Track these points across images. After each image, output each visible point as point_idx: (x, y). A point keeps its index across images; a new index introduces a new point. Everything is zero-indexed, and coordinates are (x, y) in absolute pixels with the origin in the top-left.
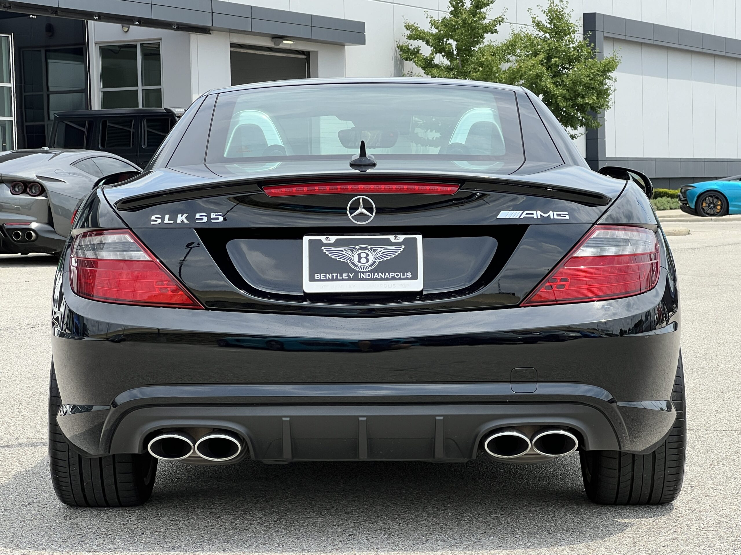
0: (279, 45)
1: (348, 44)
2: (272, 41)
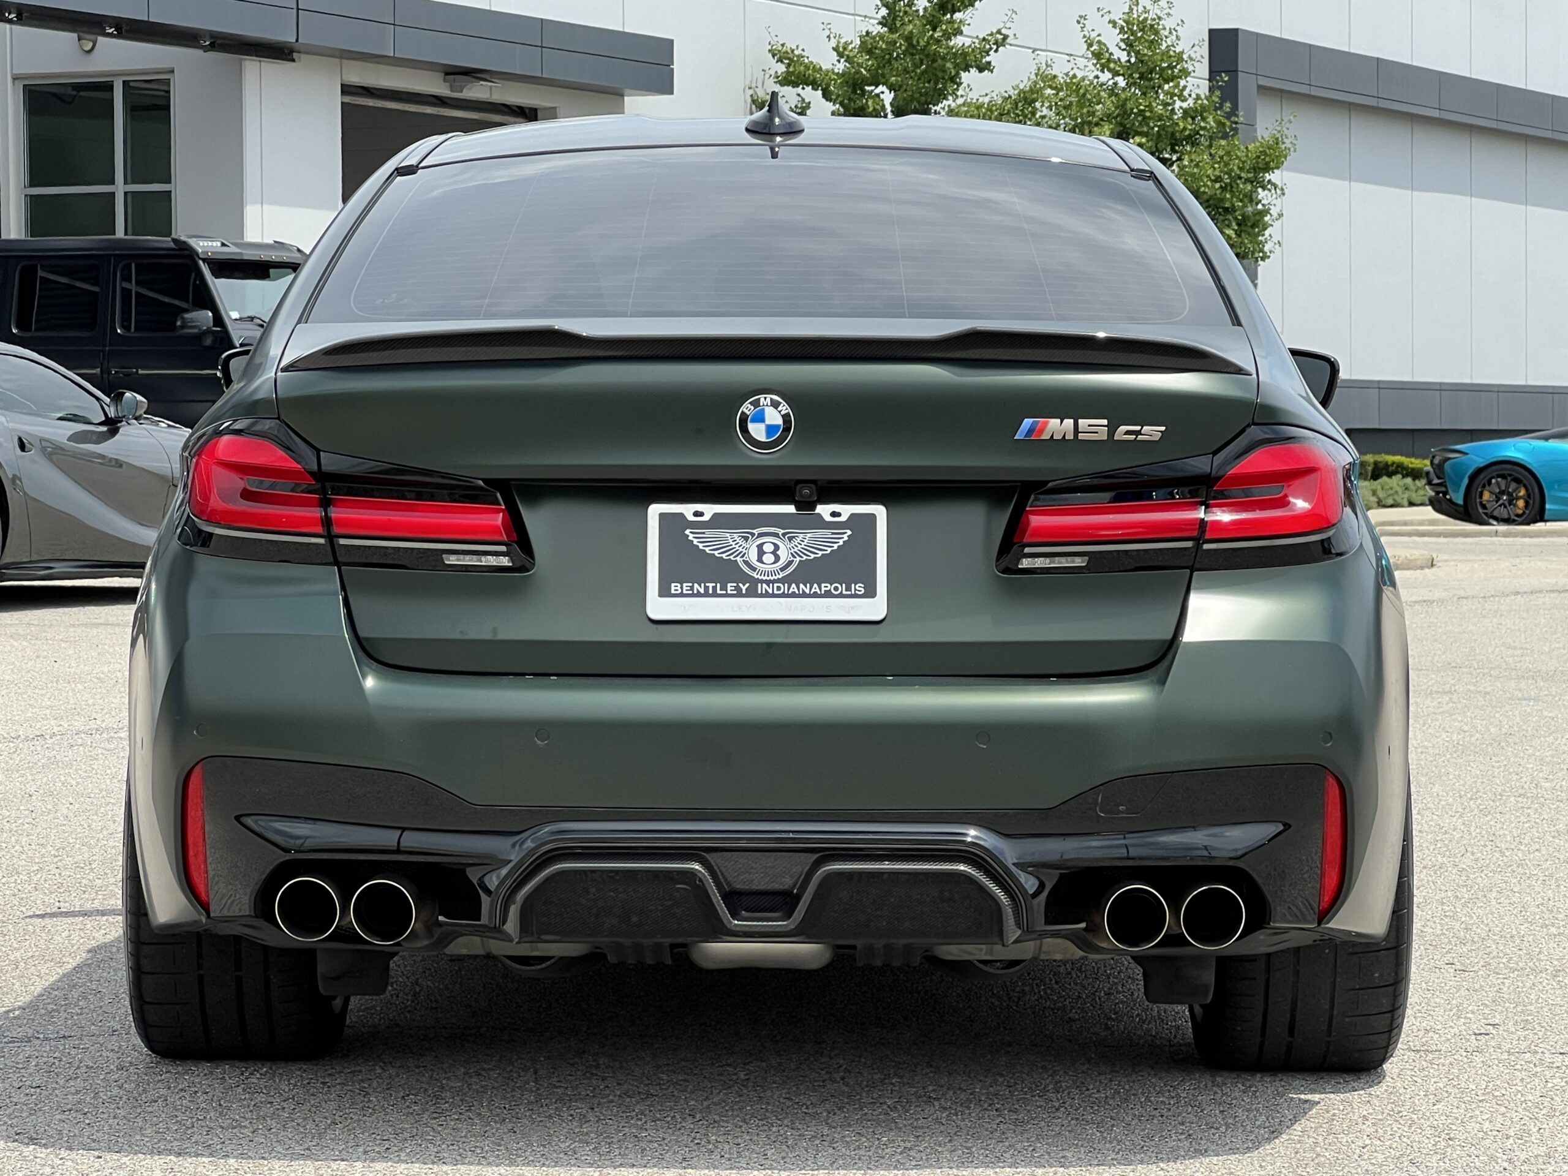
0: (461, 92)
1: (632, 91)
2: (445, 81)
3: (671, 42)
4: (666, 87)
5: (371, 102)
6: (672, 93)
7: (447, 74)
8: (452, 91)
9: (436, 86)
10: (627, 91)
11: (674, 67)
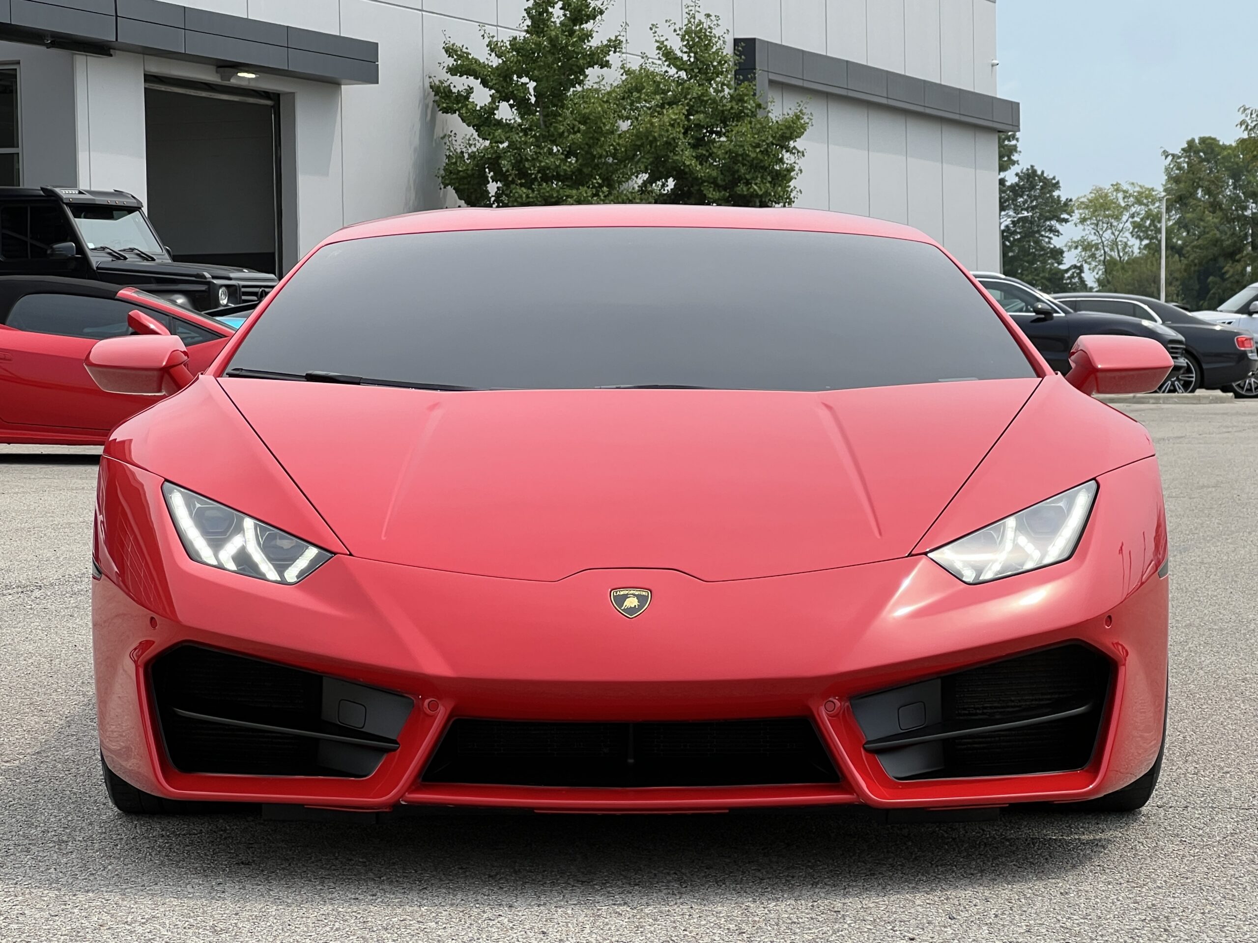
0: (229, 81)
1: (348, 81)
2: (217, 72)
3: (377, 44)
4: (373, 78)
5: (163, 88)
6: (377, 83)
7: (219, 67)
8: (222, 78)
9: (210, 76)
10: (343, 81)
11: (379, 63)
